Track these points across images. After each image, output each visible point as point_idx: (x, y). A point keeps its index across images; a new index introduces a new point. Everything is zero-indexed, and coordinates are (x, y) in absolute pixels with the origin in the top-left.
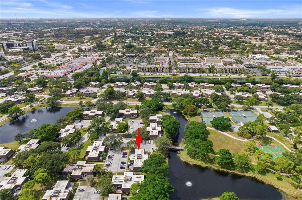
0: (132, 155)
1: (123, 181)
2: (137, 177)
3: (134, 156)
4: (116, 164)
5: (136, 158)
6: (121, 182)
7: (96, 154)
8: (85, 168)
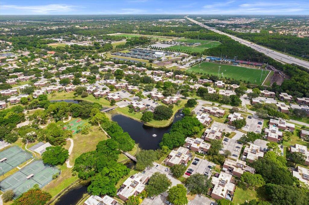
0: (185, 159)
1: (201, 143)
2: (190, 142)
3: (183, 158)
4: (202, 167)
5: (182, 156)
6: (203, 143)
7: (222, 176)
8: (233, 164)
